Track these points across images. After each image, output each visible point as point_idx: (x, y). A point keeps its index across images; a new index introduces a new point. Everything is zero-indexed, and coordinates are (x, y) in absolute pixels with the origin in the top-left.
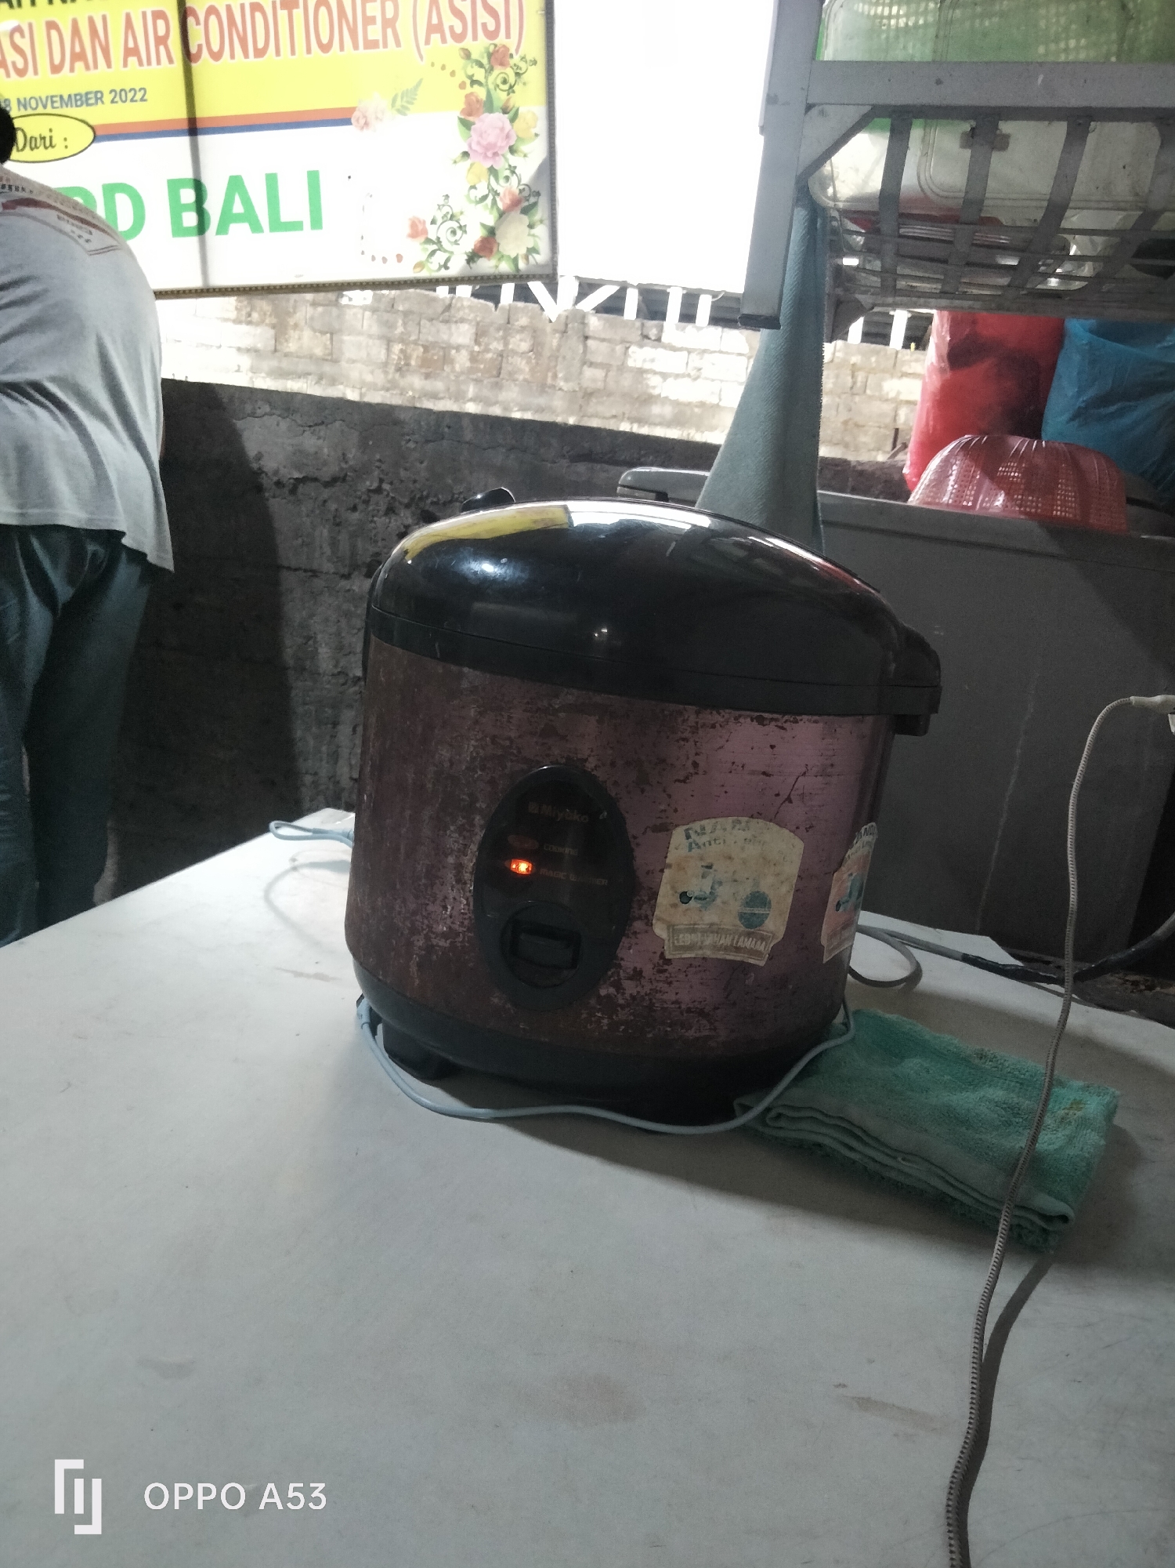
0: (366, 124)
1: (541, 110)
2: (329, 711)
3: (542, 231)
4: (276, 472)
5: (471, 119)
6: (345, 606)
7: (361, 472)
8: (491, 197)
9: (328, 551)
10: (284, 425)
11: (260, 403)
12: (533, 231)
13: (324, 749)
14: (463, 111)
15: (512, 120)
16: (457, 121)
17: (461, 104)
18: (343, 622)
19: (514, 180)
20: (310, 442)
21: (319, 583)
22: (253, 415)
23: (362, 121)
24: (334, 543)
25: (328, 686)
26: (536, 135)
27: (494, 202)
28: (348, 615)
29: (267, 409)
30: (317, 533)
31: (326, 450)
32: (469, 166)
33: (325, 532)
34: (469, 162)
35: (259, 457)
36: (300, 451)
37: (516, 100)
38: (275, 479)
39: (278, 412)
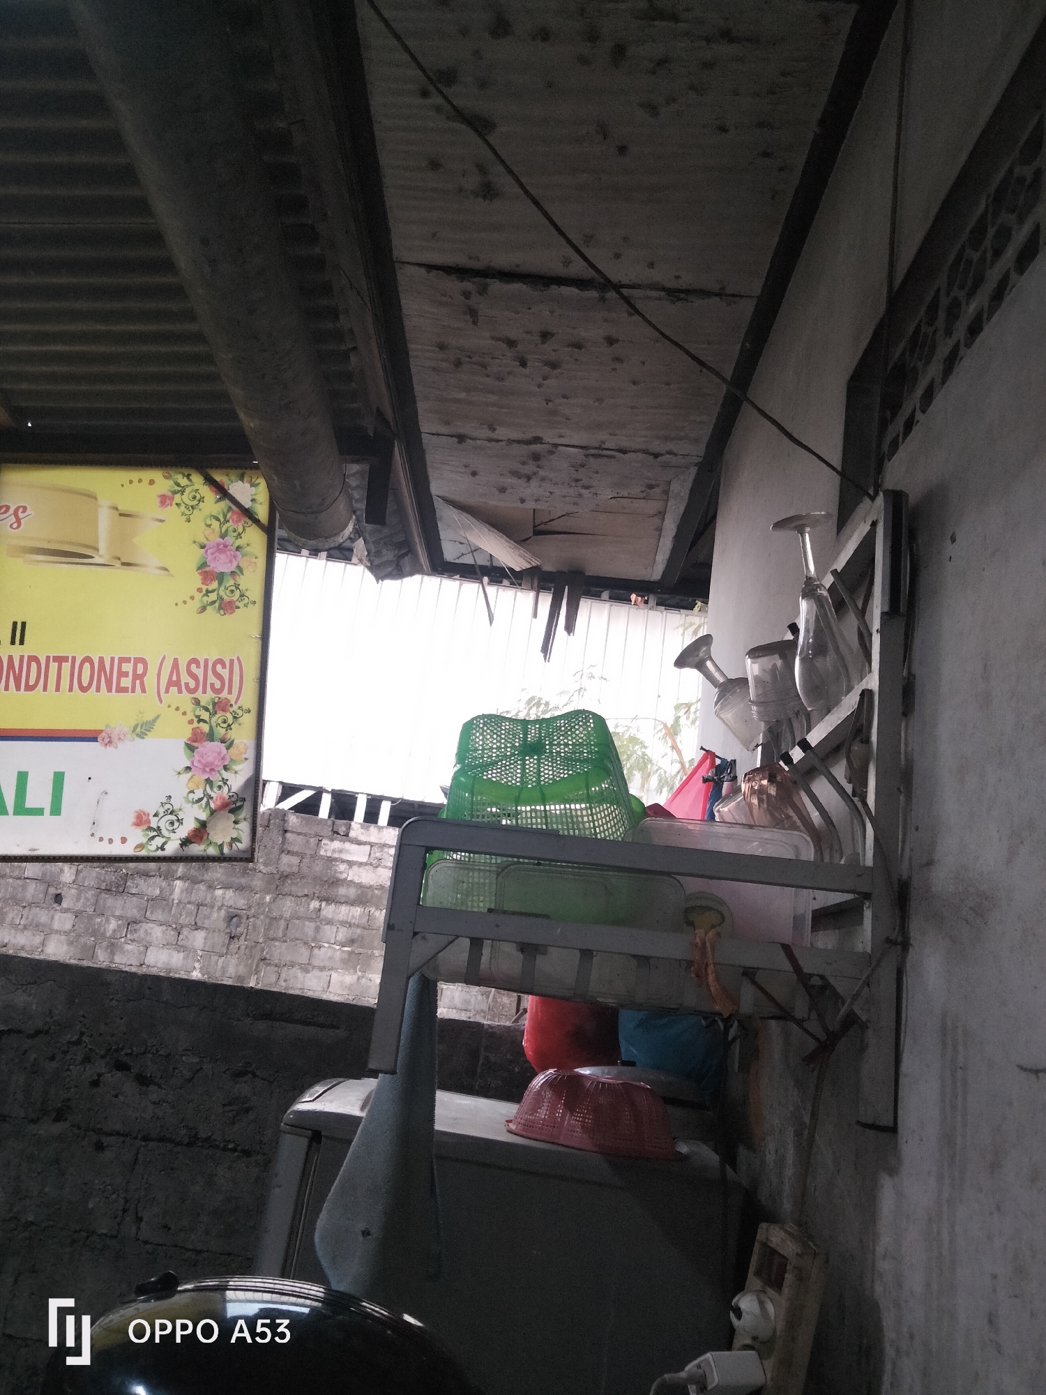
0: (110, 742)
1: (251, 743)
3: (245, 827)
5: (195, 744)
8: (205, 799)
12: (237, 826)
14: (189, 739)
15: (228, 748)
16: (183, 745)
17: (188, 734)
19: (226, 789)
23: (107, 740)
26: (246, 759)
27: (208, 804)
32: (190, 777)
34: (189, 775)
37: (232, 734)
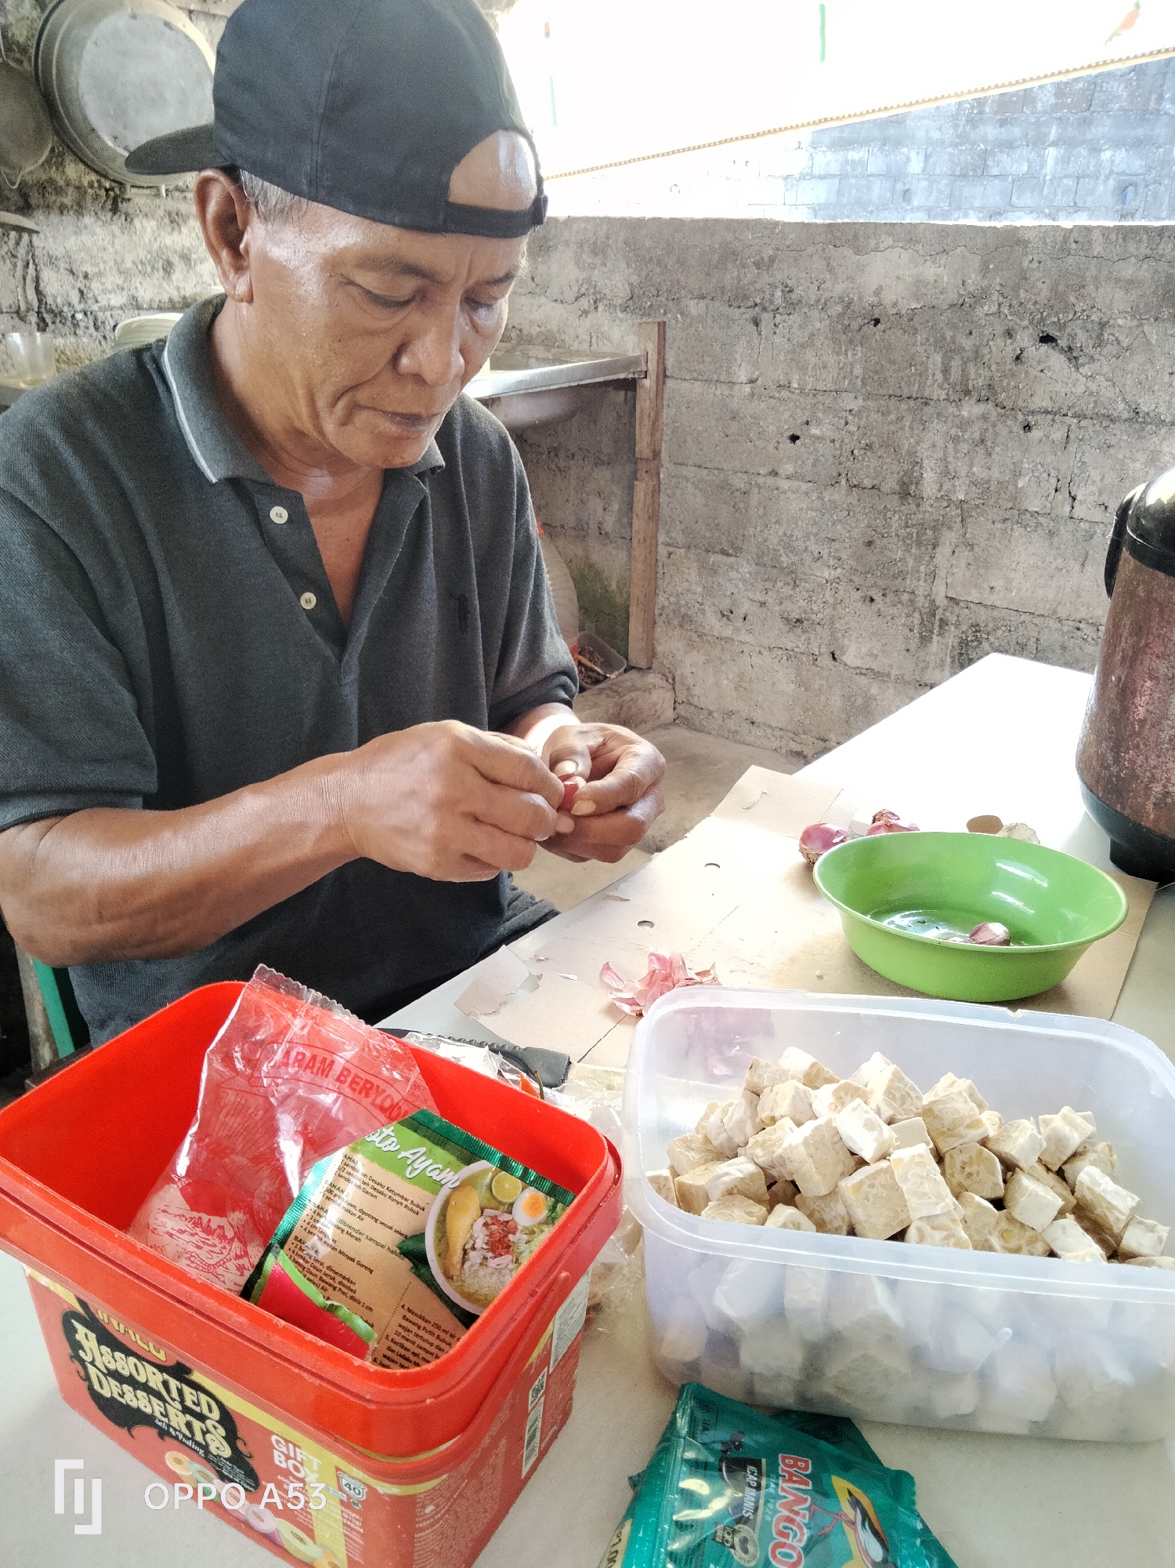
2: (929, 533)
4: (895, 304)
6: (953, 431)
7: (980, 297)
9: (939, 377)
10: (906, 256)
11: (883, 236)
13: (922, 568)
18: (950, 445)
20: (930, 271)
21: (929, 410)
22: (876, 250)
24: (946, 371)
25: (930, 509)
28: (956, 440)
29: (889, 241)
30: (930, 361)
31: (945, 279)
33: (938, 358)
35: (878, 292)
36: (919, 282)
38: (894, 311)
39: (901, 244)
